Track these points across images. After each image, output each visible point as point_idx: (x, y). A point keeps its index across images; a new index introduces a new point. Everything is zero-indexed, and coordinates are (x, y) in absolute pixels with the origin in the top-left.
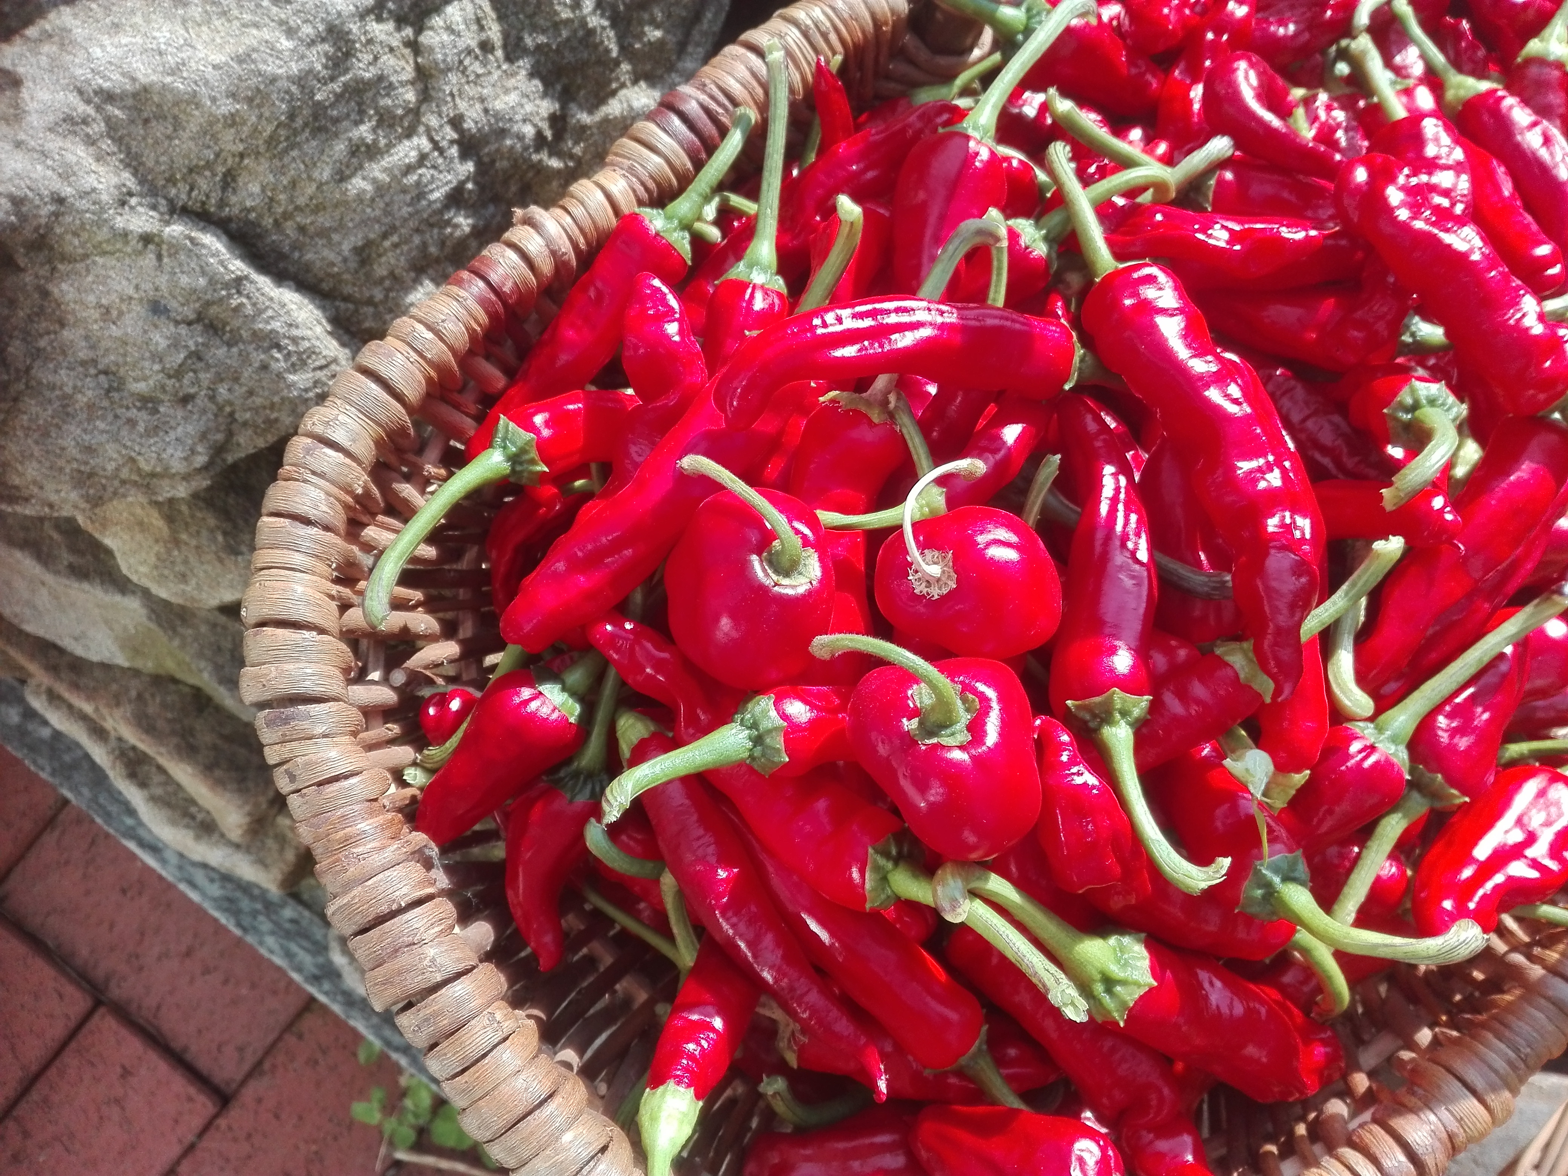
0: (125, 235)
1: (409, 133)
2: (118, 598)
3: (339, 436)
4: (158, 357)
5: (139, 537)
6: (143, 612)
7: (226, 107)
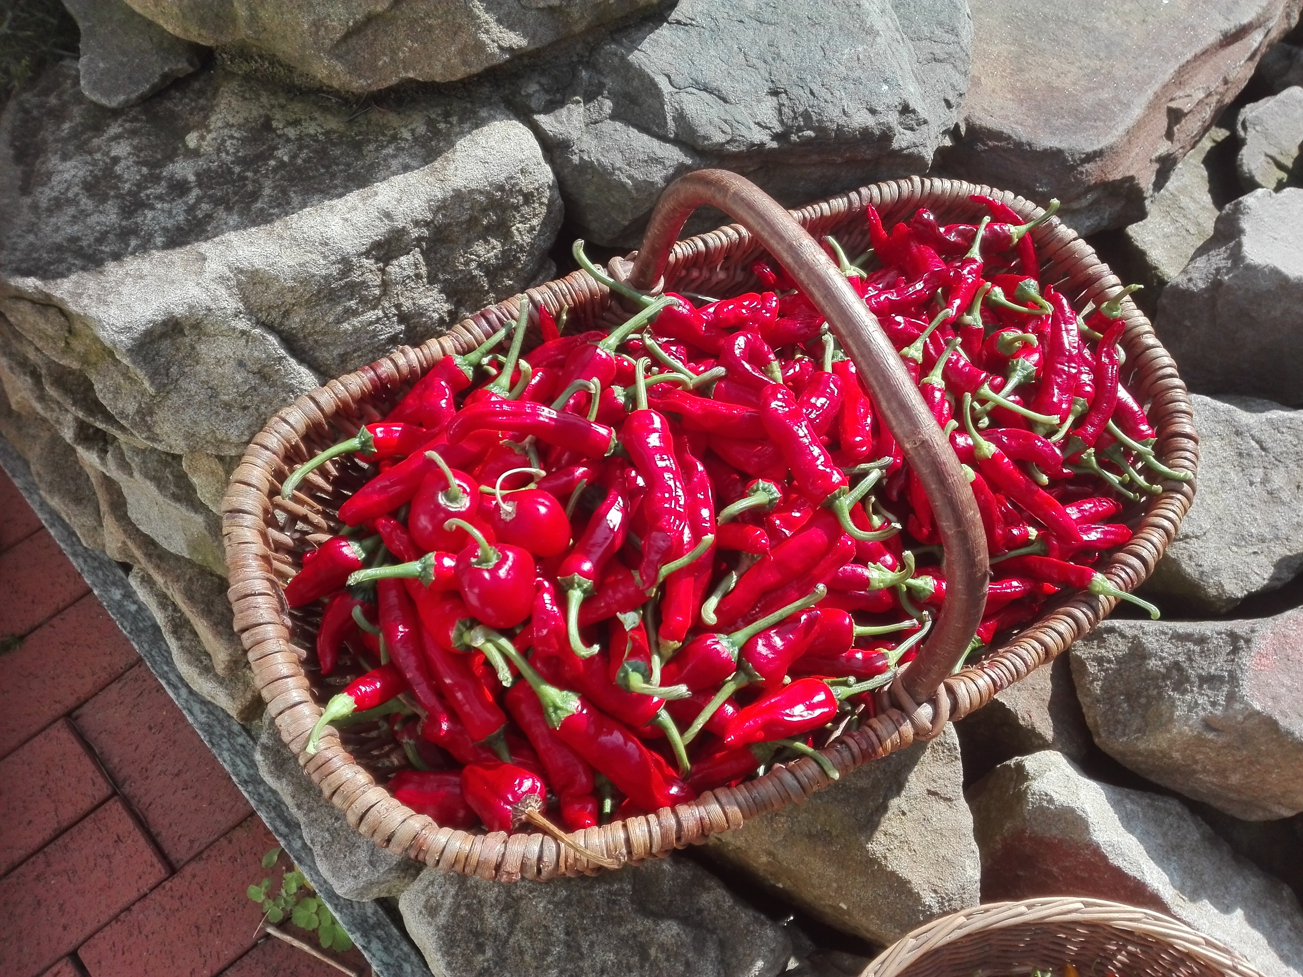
0: (234, 329)
1: (374, 308)
2: (193, 514)
3: (291, 420)
4: (236, 386)
5: (210, 479)
6: (203, 524)
7: (290, 283)
